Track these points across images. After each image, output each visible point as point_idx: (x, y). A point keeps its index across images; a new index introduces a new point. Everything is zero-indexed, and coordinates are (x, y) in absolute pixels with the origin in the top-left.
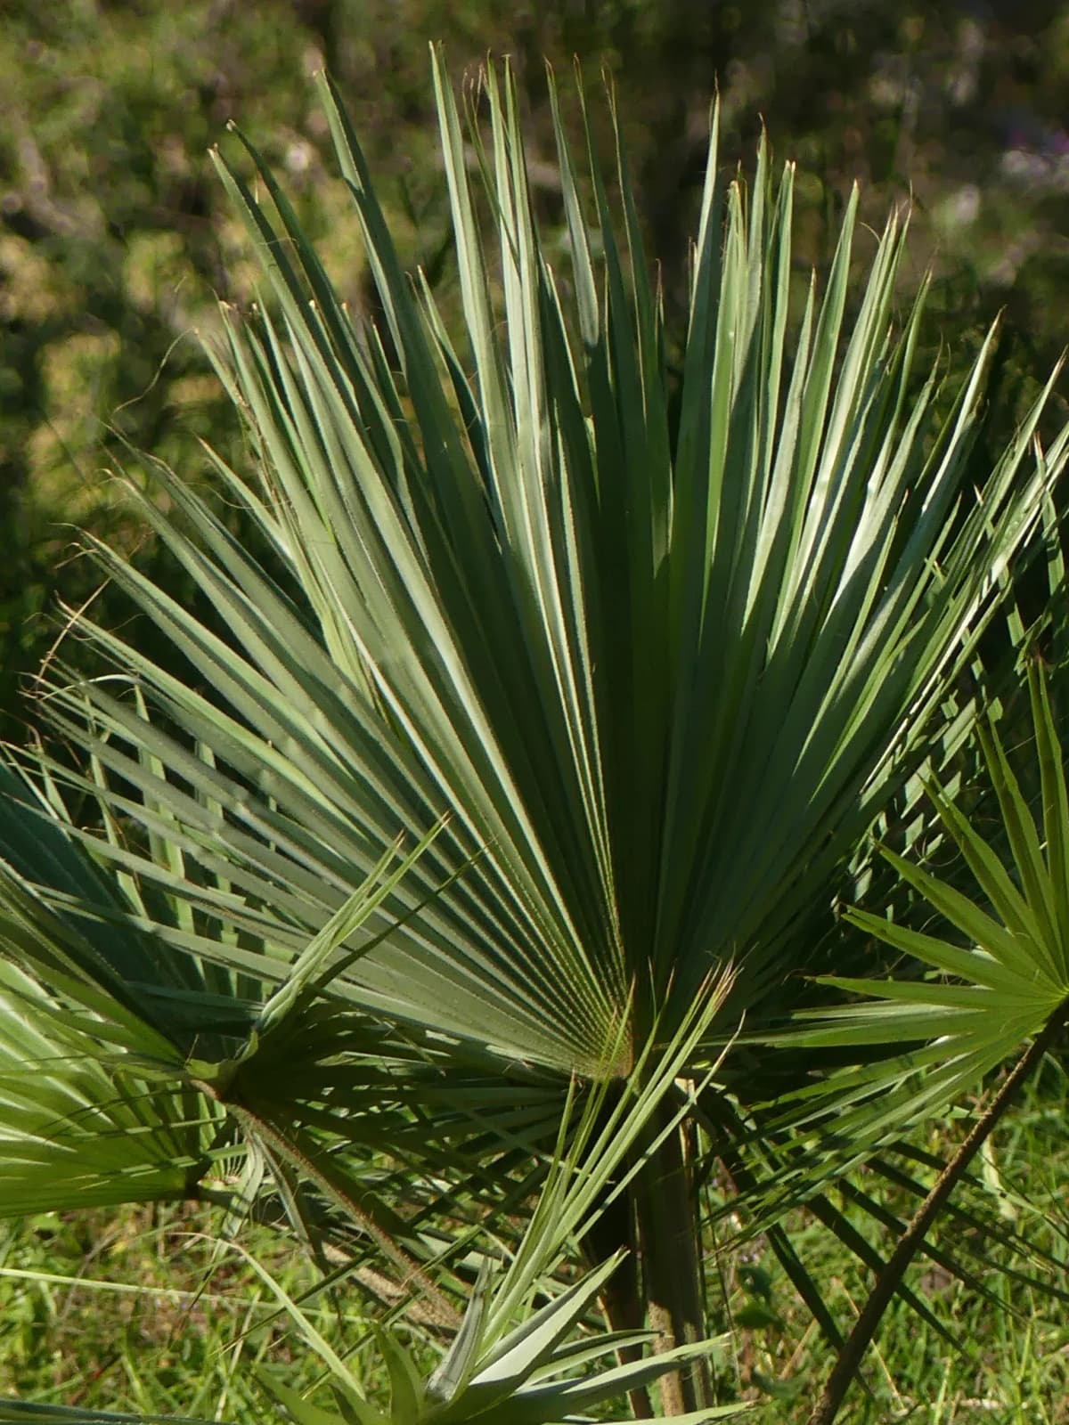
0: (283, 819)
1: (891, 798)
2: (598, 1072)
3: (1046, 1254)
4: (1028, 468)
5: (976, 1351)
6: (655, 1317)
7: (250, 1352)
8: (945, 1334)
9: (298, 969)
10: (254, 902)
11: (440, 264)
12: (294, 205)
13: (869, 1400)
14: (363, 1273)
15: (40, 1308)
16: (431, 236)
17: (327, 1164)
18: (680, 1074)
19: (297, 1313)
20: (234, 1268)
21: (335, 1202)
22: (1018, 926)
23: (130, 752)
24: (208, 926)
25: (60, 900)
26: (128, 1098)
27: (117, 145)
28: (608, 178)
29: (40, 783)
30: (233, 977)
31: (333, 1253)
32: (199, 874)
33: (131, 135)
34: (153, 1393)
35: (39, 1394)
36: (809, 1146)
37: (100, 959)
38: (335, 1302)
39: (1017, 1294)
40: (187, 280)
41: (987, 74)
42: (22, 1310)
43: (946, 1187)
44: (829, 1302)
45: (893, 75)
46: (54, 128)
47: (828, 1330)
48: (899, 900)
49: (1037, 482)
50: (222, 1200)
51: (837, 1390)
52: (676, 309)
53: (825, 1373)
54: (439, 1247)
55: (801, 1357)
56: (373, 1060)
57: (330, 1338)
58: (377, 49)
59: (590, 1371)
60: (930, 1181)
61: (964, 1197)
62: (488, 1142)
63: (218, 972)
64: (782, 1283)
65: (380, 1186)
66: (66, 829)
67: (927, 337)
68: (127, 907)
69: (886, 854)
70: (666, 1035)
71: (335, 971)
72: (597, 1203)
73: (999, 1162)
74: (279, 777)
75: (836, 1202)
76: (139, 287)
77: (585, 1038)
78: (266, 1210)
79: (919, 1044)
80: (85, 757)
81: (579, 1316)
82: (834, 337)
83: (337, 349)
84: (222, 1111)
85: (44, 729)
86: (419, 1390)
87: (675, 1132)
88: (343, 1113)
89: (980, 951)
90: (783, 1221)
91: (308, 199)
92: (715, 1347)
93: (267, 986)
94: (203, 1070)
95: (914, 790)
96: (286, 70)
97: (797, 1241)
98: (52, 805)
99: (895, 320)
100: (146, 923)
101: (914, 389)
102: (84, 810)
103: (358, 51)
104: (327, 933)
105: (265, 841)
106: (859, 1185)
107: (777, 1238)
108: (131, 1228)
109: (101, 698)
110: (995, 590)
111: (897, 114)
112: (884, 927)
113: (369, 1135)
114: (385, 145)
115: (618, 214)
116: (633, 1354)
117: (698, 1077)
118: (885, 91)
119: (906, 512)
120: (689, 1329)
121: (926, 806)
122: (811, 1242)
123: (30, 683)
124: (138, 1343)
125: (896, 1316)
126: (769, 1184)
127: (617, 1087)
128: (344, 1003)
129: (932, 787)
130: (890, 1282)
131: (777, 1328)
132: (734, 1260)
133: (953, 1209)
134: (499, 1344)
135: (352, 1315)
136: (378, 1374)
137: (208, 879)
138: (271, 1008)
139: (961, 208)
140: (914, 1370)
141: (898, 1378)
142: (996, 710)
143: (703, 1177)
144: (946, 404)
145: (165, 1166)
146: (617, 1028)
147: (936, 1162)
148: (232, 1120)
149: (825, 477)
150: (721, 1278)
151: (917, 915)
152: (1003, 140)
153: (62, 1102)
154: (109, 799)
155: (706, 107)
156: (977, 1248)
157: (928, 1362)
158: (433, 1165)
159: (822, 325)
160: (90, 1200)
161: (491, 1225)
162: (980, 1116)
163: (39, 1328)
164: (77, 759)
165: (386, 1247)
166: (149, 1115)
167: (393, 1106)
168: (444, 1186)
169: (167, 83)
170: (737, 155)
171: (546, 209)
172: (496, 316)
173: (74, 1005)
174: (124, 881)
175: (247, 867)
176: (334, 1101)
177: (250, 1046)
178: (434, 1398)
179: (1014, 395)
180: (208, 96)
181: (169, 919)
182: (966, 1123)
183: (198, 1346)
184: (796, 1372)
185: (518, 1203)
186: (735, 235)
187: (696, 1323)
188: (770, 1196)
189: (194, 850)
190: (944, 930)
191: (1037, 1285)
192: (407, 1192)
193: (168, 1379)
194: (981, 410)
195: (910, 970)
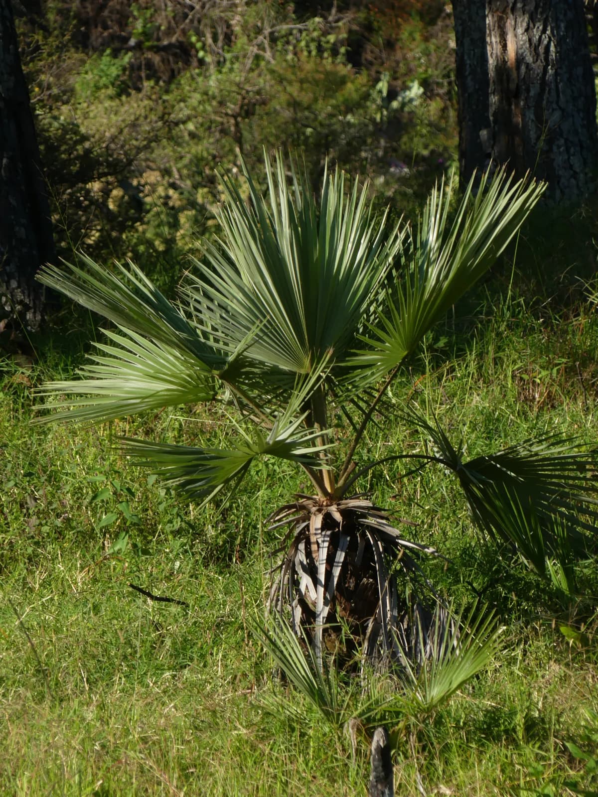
0: (233, 317)
1: (367, 310)
2: (303, 372)
3: (402, 411)
4: (396, 237)
5: (387, 432)
6: (316, 425)
7: (227, 434)
8: (380, 428)
9: (236, 350)
10: (227, 335)
11: (266, 193)
12: (233, 181)
13: (364, 443)
14: (252, 417)
15: (181, 425)
16: (264, 188)
17: (244, 393)
18: (322, 372)
19: (237, 425)
20: (223, 416)
21: (245, 401)
22: (395, 338)
23: (199, 302)
24: (216, 341)
25: (183, 335)
26: (199, 378)
27: (194, 169)
28: (303, 174)
29: (179, 309)
30: (222, 351)
31: (245, 412)
32: (214, 329)
33: (197, 166)
34: (206, 444)
35: (181, 444)
36: (350, 387)
37: (193, 349)
38: (246, 423)
39: (396, 419)
40: (210, 198)
41: (386, 150)
42: (177, 425)
43: (380, 396)
44: (354, 422)
45: (366, 151)
46: (180, 165)
47: (355, 428)
48: (369, 333)
49: (398, 241)
50: (221, 401)
51: (357, 441)
52: (318, 203)
53: (354, 437)
54: (269, 411)
55: (349, 434)
56: (253, 370)
57: (245, 431)
58: (251, 146)
59: (302, 437)
60: (377, 395)
61: (384, 398)
62: (279, 388)
63: (219, 351)
64: (344, 418)
65: (255, 398)
66: (185, 319)
67: (374, 209)
68: (198, 336)
69: (366, 323)
70: (318, 363)
71: (245, 350)
72: (303, 400)
73: (392, 390)
74: (232, 308)
75: (356, 400)
76: (200, 200)
77: (300, 364)
78: (230, 403)
79: (374, 365)
80: (189, 304)
81: (299, 425)
82: (353, 209)
83: (244, 213)
84: (220, 381)
85: (180, 297)
86: (264, 441)
87: (320, 385)
88: (247, 381)
89: (387, 344)
90: (344, 404)
91: (236, 179)
92: (329, 432)
93: (230, 353)
94: (216, 373)
95: (372, 309)
96: (231, 151)
97: (347, 408)
98: (182, 314)
99: (367, 205)
100: (203, 340)
101: (371, 220)
102: (189, 315)
103: (247, 147)
104: (243, 341)
105: (229, 322)
106: (361, 396)
107: (343, 408)
108: (200, 407)
109: (193, 291)
110: (390, 264)
111: (366, 159)
112: (366, 339)
113: (253, 386)
114: (253, 168)
115: (305, 181)
116: (312, 433)
117: (325, 373)
118: (363, 154)
119: (369, 248)
120: (324, 428)
121: (375, 312)
122: (350, 408)
123: (177, 288)
124: (202, 432)
125: (369, 425)
126: (341, 396)
127: (307, 375)
128: (247, 357)
129: (376, 308)
130: (368, 417)
131: (343, 427)
132: (334, 413)
133: (382, 401)
134: (282, 431)
135: (249, 426)
136: (255, 439)
137: (216, 330)
138: (231, 359)
139: (381, 180)
140: (373, 436)
141: (370, 438)
142: (390, 291)
143: (327, 394)
144: (378, 224)
145: (207, 394)
146: (307, 362)
147: (378, 391)
148: (222, 383)
149: (352, 240)
150: (331, 417)
151: (373, 337)
152: (390, 166)
153: (185, 380)
154: (194, 313)
155: (324, 159)
156: (387, 409)
157: (377, 434)
158: (267, 393)
159: (350, 206)
160: (192, 401)
161: (280, 406)
162: (387, 380)
163: (180, 429)
164: (187, 304)
165: (257, 411)
166: (204, 382)
167: (258, 380)
168: (270, 397)
169: (205, 154)
170: (331, 169)
171: (289, 181)
172: (279, 205)
173: (187, 358)
174: (198, 332)
175: (225, 327)
176: (245, 379)
177: (226, 367)
178: (268, 443)
179: (393, 221)
180: (214, 157)
181: (208, 339)
182: (384, 382)
183: (216, 433)
184: (347, 437)
185: (286, 401)
186: (331, 187)
187: (325, 426)
188: (341, 399)
189: (213, 324)
190: (379, 340)
191: (401, 417)
192: (261, 398)
193: (209, 440)
194: (386, 225)
195: (371, 348)
